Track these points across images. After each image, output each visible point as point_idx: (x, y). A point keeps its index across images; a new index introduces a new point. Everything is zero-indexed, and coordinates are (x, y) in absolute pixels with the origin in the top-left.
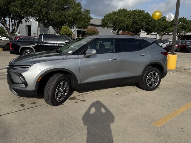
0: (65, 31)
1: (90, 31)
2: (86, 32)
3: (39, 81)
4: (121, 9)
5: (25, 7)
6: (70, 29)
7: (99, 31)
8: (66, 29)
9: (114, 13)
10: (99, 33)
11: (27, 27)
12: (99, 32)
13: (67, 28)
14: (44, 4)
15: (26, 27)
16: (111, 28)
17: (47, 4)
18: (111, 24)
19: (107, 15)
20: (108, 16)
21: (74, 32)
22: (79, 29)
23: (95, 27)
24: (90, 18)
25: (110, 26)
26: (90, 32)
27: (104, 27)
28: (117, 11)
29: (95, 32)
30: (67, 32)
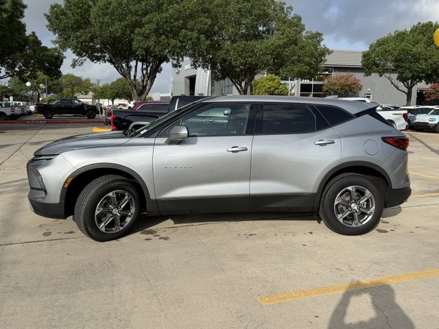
0: (270, 88)
1: (335, 84)
2: (325, 88)
3: (67, 185)
4: (419, 23)
5: (163, 37)
6: (282, 82)
7: (361, 83)
8: (271, 83)
9: (401, 36)
10: (363, 89)
11: (189, 81)
12: (361, 87)
13: (274, 80)
14: (206, 27)
15: (185, 81)
16: (388, 75)
17: (213, 25)
18: (390, 65)
19: (378, 41)
20: (381, 43)
21: (292, 88)
22: (306, 82)
23: (351, 74)
24: (326, 52)
25: (387, 71)
26: (336, 88)
27: (368, 74)
28: (409, 29)
29: (349, 86)
30: (273, 89)
